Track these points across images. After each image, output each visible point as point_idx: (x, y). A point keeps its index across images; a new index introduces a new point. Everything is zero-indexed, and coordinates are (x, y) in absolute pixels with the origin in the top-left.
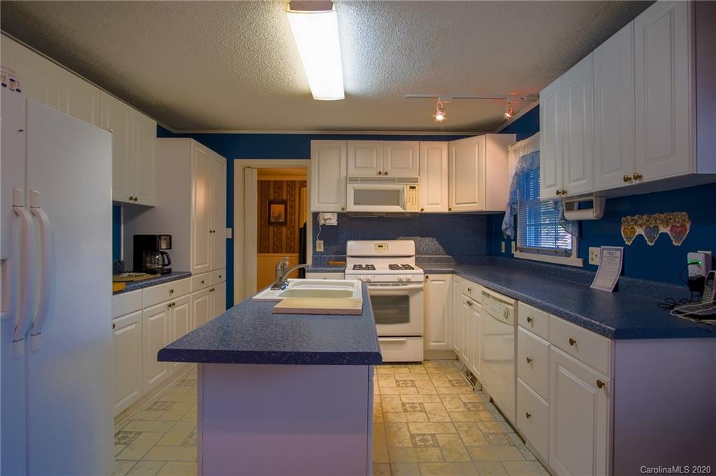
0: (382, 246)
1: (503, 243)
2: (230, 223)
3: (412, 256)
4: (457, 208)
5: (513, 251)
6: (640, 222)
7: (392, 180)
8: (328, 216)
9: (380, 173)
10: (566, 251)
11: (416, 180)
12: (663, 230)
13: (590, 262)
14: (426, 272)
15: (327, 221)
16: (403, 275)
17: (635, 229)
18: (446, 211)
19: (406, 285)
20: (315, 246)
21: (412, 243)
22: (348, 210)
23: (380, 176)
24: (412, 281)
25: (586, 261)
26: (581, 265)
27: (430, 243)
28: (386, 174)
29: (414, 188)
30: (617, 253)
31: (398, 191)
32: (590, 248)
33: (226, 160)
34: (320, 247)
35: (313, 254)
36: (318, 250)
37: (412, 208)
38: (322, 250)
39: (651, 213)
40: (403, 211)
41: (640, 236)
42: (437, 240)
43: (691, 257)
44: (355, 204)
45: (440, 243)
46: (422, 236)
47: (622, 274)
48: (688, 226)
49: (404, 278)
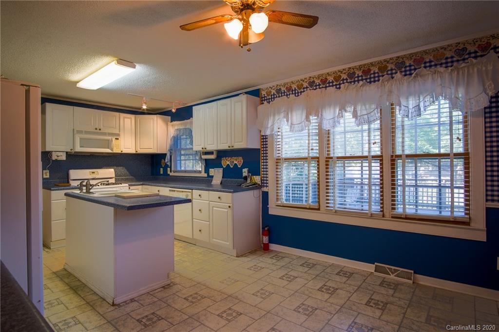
0: (94, 173)
1: (162, 169)
3: (113, 178)
4: (140, 151)
5: (169, 172)
6: (228, 160)
7: (105, 134)
8: (59, 154)
9: (96, 129)
10: (200, 171)
11: (119, 135)
12: (235, 162)
13: (210, 175)
14: (129, 185)
15: (59, 157)
17: (226, 162)
18: (134, 152)
21: (113, 170)
22: (76, 150)
23: (96, 131)
25: (208, 175)
26: (206, 176)
27: (122, 170)
28: (100, 130)
29: (118, 139)
30: (221, 170)
31: (108, 140)
32: (210, 170)
34: (47, 175)
36: (45, 177)
37: (116, 150)
39: (231, 157)
40: (111, 152)
41: (228, 164)
42: (126, 168)
43: (244, 170)
44: (81, 147)
45: (127, 170)
46: (117, 166)
47: (223, 178)
48: (242, 161)
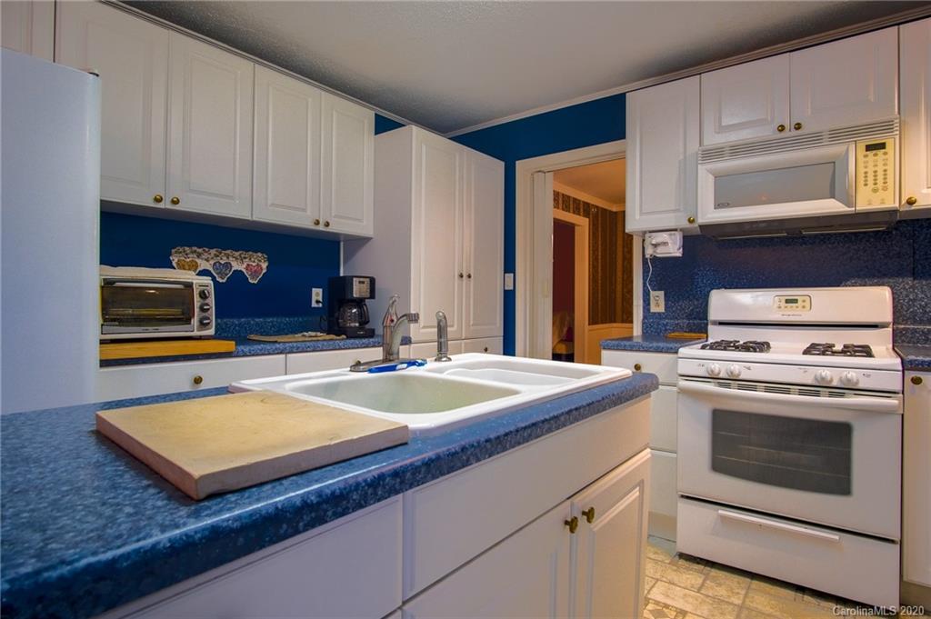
0: (795, 301)
2: (509, 266)
3: (883, 326)
7: (815, 139)
8: (662, 238)
9: (781, 129)
15: (660, 249)
16: (834, 369)
19: (842, 395)
20: (646, 301)
21: (885, 292)
22: (701, 220)
23: (782, 135)
24: (861, 386)
28: (798, 127)
29: (882, 146)
31: (830, 163)
33: (503, 164)
34: (658, 303)
35: (645, 317)
36: (654, 309)
37: (871, 199)
38: (661, 309)
40: (844, 209)
44: (718, 206)
49: (834, 376)
